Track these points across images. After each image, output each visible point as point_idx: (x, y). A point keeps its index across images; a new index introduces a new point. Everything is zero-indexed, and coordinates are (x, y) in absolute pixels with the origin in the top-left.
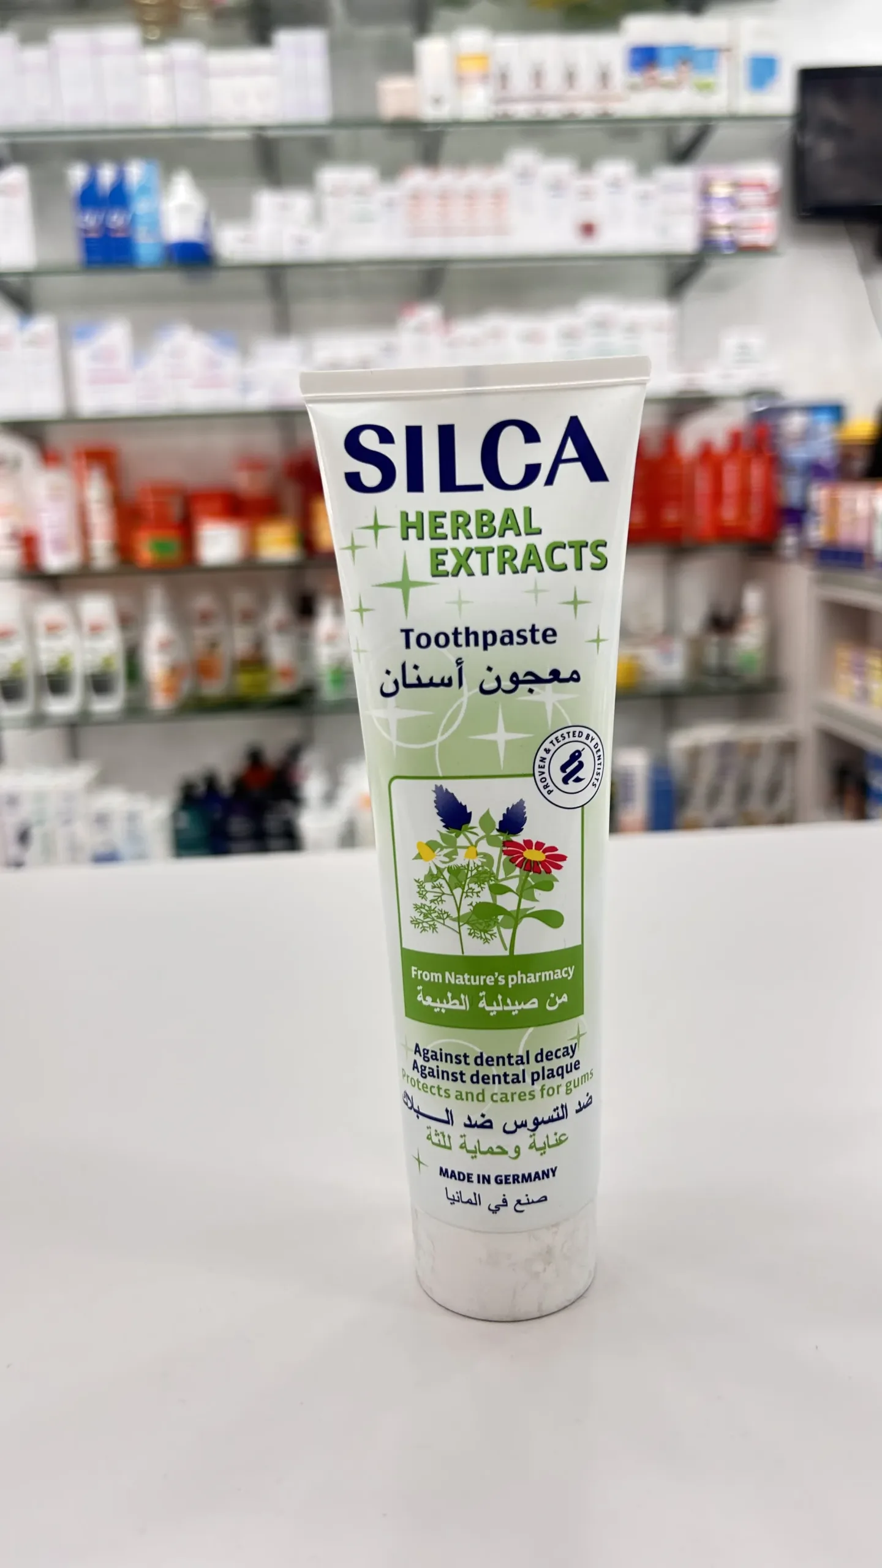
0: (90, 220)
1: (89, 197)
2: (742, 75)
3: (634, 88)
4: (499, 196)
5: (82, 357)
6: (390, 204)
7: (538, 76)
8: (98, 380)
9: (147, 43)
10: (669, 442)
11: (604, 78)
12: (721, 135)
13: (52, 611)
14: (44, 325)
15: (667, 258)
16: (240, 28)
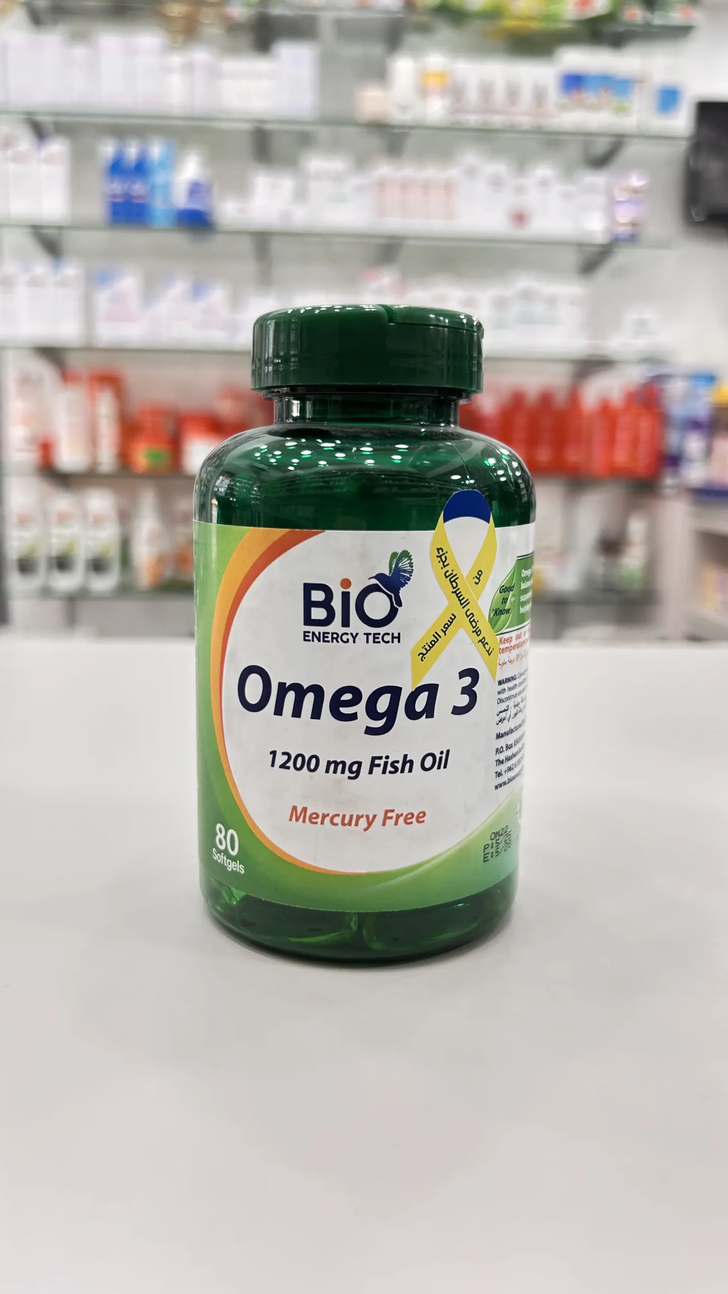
0: (117, 187)
1: (117, 168)
2: (652, 102)
3: (563, 108)
4: (448, 187)
5: (102, 299)
6: (359, 188)
7: (486, 91)
8: (114, 317)
9: (170, 49)
10: (574, 397)
11: (540, 96)
12: (632, 150)
13: (62, 502)
14: (71, 270)
15: (580, 245)
16: (247, 39)
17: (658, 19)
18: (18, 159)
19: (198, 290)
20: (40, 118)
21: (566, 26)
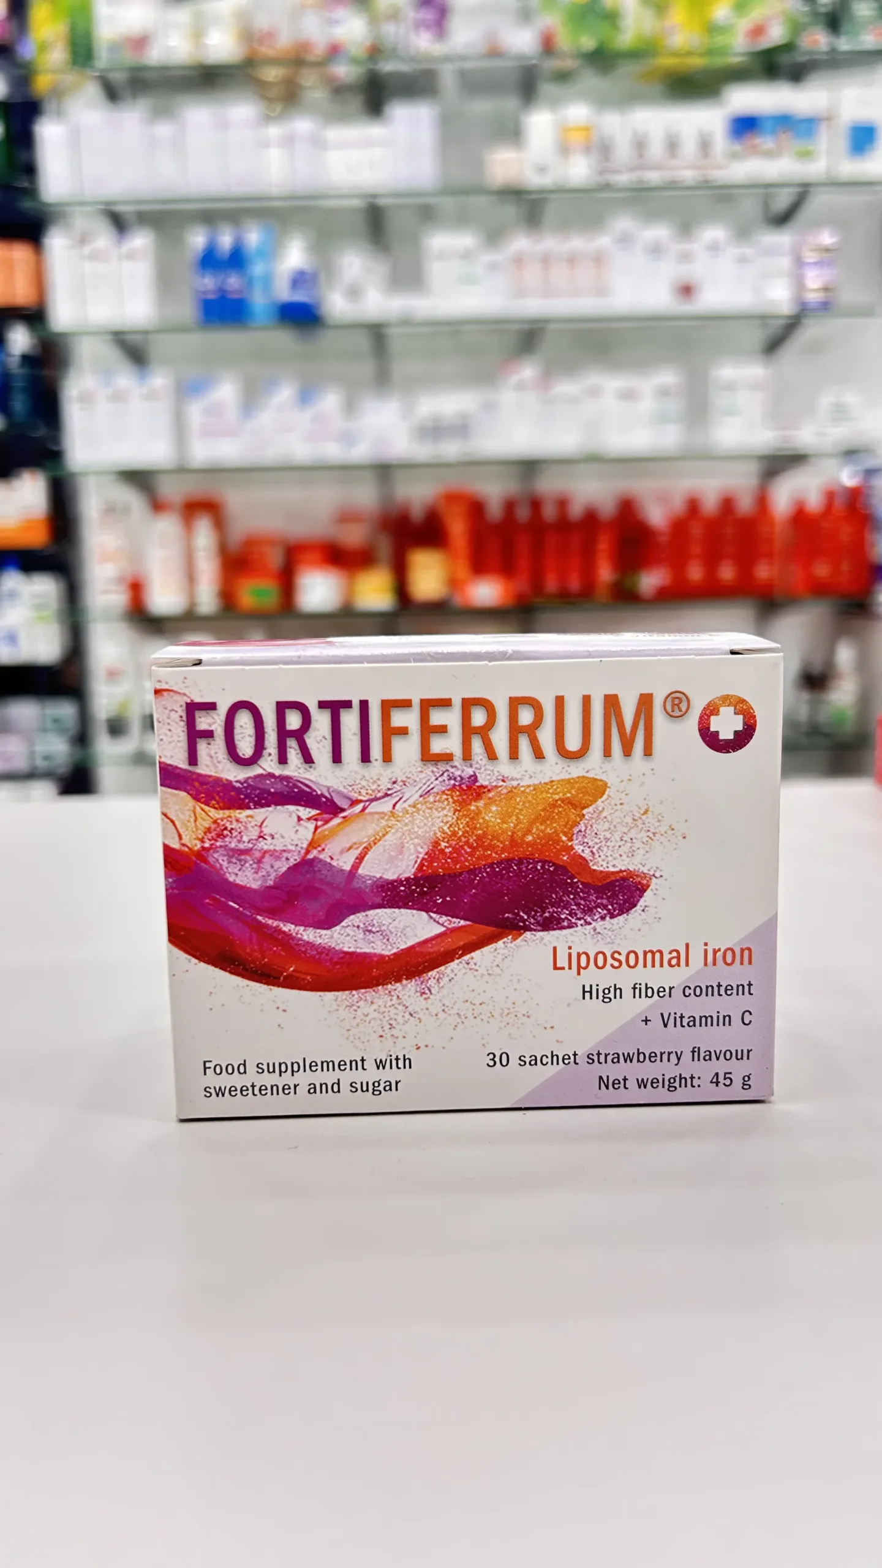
0: (209, 282)
1: (209, 260)
2: (842, 143)
3: (734, 156)
4: (599, 259)
5: (195, 412)
6: (493, 267)
7: (640, 145)
8: (210, 433)
9: (268, 119)
10: (762, 501)
11: (705, 145)
12: (818, 202)
14: (160, 380)
15: (763, 318)
16: (356, 102)
17: (844, 44)
18: (94, 257)
19: (305, 397)
20: (119, 208)
21: (735, 60)
